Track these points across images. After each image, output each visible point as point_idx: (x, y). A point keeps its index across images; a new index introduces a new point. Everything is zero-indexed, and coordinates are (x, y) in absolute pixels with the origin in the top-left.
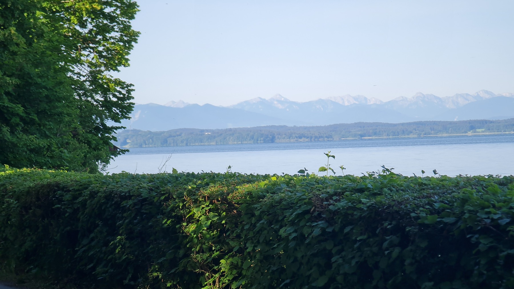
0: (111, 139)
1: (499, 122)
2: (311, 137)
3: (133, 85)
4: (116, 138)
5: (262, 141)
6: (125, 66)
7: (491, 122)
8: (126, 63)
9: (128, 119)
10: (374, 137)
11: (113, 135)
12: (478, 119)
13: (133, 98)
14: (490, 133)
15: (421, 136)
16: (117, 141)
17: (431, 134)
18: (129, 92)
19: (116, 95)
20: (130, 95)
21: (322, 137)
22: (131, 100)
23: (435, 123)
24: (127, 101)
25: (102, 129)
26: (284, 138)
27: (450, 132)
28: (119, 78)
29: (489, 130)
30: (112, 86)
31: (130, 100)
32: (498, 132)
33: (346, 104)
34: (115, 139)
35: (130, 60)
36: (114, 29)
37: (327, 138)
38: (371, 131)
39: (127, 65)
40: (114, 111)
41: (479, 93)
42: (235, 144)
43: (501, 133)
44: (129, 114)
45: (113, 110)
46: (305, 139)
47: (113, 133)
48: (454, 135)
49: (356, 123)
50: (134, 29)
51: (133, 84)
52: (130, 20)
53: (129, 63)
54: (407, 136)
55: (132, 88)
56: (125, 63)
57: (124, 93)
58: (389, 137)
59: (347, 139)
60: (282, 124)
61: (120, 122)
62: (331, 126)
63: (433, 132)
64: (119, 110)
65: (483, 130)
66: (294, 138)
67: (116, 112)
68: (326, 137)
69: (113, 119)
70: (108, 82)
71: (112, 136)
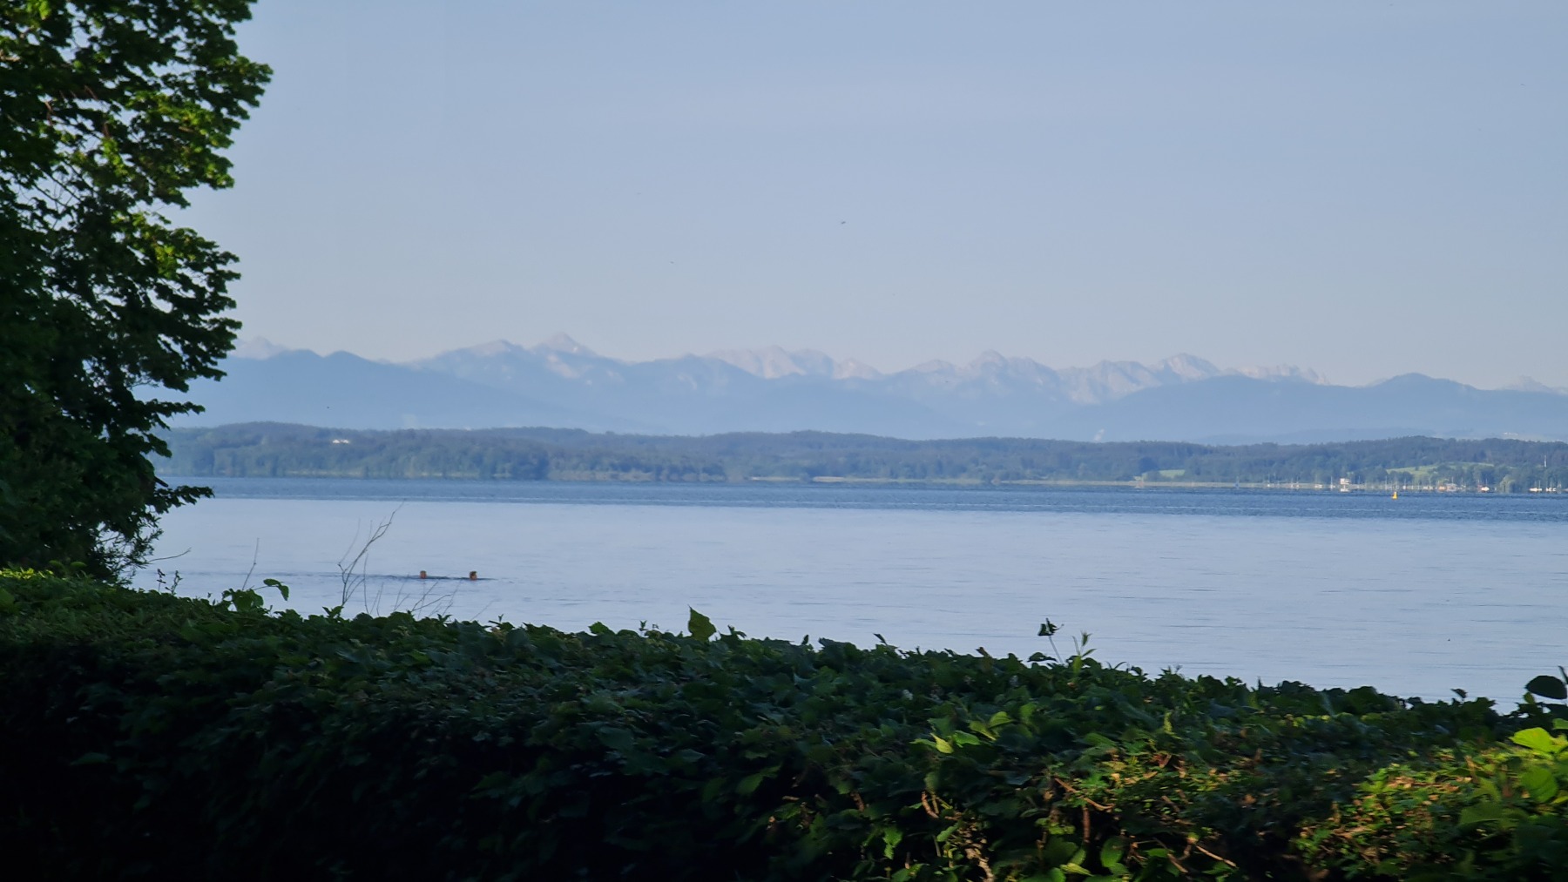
0: (147, 448)
1: (1226, 451)
2: (659, 470)
3: (236, 259)
4: (163, 444)
5: (510, 472)
6: (214, 184)
7: (1205, 451)
8: (219, 175)
9: (213, 378)
10: (850, 479)
11: (154, 434)
12: (1167, 441)
13: (232, 304)
14: (1201, 484)
15: (993, 481)
16: (168, 454)
17: (1024, 477)
18: (218, 280)
19: (171, 291)
20: (221, 294)
21: (691, 470)
22: (223, 309)
23: (1035, 445)
24: (208, 314)
25: (116, 408)
26: (575, 467)
27: (1080, 474)
28: (191, 228)
29: (1198, 474)
30: (167, 255)
31: (221, 312)
32: (1224, 481)
33: (769, 373)
34: (162, 448)
35: (232, 166)
36: (174, 51)
37: (706, 475)
38: (841, 460)
39: (224, 183)
40: (163, 347)
41: (1170, 364)
42: (422, 478)
43: (1233, 485)
44: (219, 361)
45: (159, 341)
46: (641, 473)
47: (157, 423)
48: (1093, 483)
49: (796, 435)
50: (247, 56)
51: (233, 253)
52: (233, 21)
53: (232, 177)
54: (949, 481)
55: (230, 267)
56: (214, 174)
57: (201, 285)
58: (894, 480)
59: (766, 479)
60: (571, 424)
61: (184, 388)
62: (719, 439)
63: (1028, 472)
64: (182, 342)
65: (1181, 472)
66: (607, 470)
67: (170, 349)
68: (705, 470)
69: (156, 374)
70: (150, 241)
71: (150, 437)
